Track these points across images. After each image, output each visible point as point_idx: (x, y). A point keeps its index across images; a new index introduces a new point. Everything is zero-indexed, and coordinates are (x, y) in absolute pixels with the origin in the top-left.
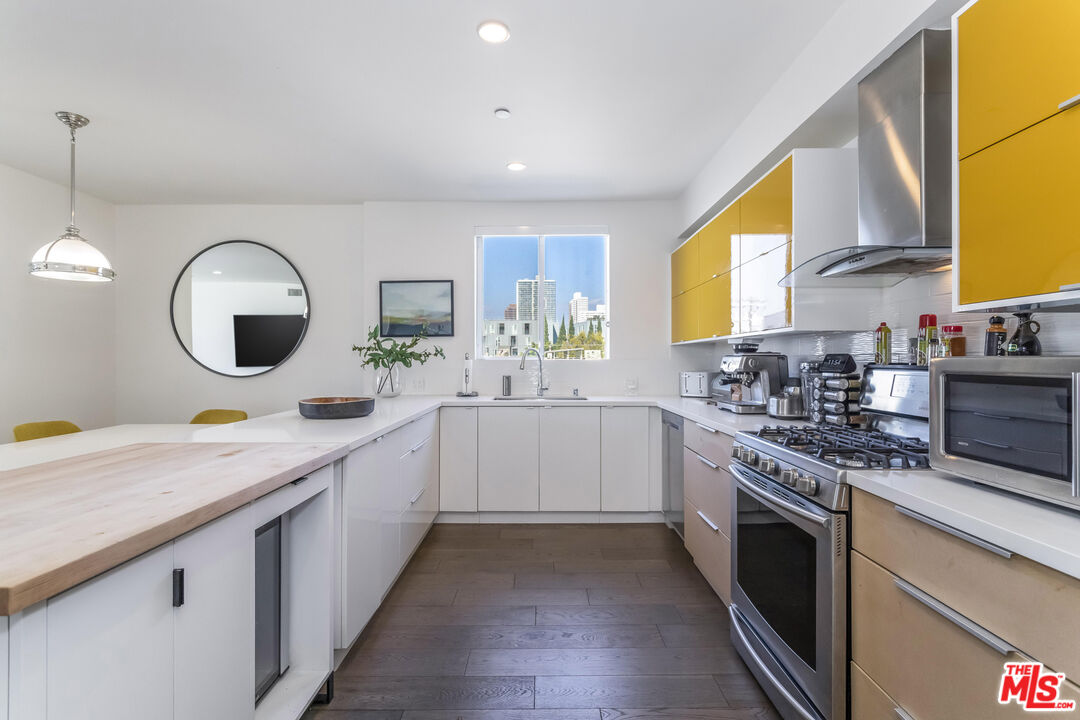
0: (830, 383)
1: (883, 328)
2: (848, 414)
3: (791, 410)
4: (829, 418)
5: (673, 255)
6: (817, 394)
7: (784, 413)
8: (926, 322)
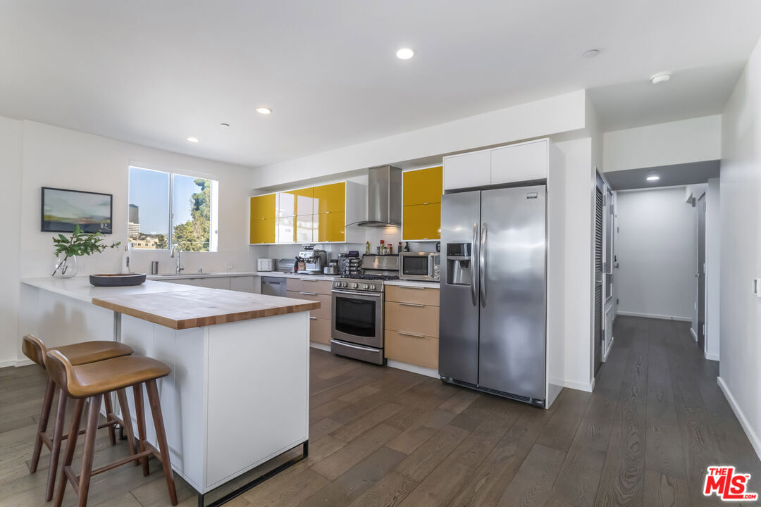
0: (352, 261)
1: (368, 243)
2: (358, 271)
3: (334, 272)
4: (352, 273)
5: (252, 199)
6: (348, 265)
7: (332, 272)
8: (382, 242)
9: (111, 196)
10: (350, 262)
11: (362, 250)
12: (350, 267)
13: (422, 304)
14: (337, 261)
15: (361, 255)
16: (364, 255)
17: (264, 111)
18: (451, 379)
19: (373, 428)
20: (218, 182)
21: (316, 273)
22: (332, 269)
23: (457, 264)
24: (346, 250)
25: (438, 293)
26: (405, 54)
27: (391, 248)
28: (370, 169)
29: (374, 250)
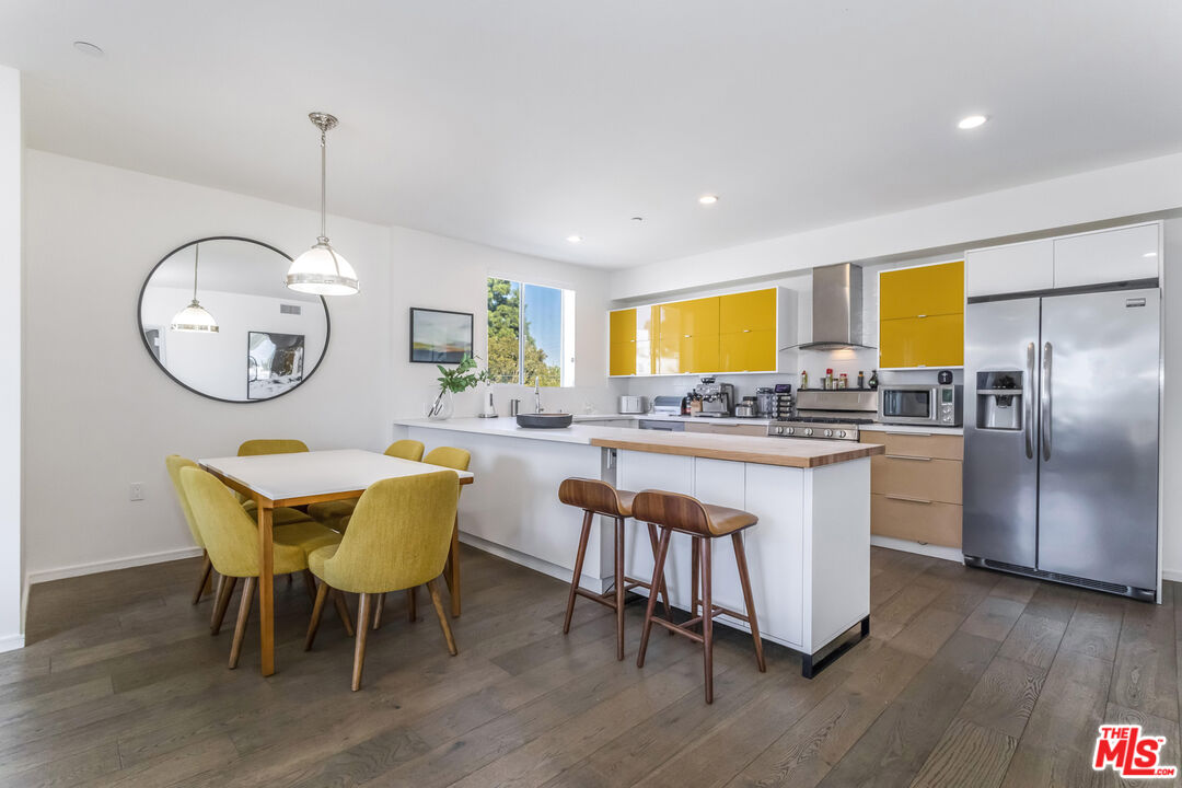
0: (782, 398)
1: (804, 373)
2: (791, 412)
3: (753, 413)
4: (781, 414)
5: (611, 313)
6: (775, 404)
7: (748, 414)
8: (829, 371)
9: (472, 315)
10: (779, 400)
11: (796, 383)
12: (779, 406)
13: (927, 456)
14: (755, 399)
15: (794, 390)
16: (799, 390)
17: (708, 200)
18: (983, 561)
19: (922, 611)
20: (573, 293)
21: (724, 416)
22: (748, 409)
23: (992, 401)
24: (771, 384)
25: (961, 442)
26: (972, 122)
27: (846, 380)
28: (814, 268)
29: (814, 383)
